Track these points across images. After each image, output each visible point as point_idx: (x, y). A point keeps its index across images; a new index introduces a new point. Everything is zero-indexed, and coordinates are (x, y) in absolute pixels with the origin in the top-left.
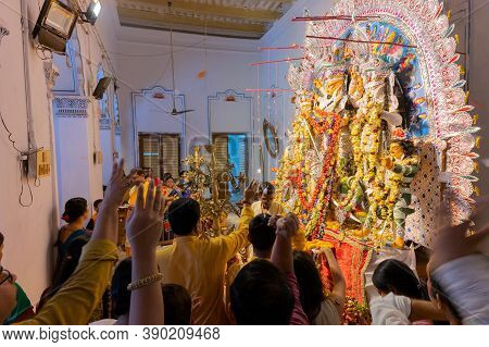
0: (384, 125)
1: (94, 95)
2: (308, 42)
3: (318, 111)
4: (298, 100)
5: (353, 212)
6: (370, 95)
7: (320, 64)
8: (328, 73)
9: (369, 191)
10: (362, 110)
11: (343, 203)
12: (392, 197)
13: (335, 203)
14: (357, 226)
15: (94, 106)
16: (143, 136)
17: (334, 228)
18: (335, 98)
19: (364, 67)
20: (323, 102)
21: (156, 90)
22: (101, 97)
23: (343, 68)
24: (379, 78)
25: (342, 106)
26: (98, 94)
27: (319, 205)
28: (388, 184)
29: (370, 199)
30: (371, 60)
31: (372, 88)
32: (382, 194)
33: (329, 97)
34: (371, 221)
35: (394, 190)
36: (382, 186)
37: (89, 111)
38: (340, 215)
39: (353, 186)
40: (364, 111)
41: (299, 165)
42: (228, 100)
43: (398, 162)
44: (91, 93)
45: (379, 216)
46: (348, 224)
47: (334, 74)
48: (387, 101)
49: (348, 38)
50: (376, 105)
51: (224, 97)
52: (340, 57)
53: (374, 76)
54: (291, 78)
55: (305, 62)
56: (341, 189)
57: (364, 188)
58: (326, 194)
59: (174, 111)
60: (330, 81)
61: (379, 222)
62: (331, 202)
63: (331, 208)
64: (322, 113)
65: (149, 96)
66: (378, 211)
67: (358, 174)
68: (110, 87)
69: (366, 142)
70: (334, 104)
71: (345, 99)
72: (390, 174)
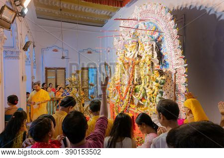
0: (152, 64)
1: (23, 49)
2: (121, 29)
3: (127, 58)
4: (118, 53)
5: (141, 100)
6: (146, 51)
7: (127, 38)
8: (130, 42)
9: (147, 91)
10: (143, 57)
11: (137, 97)
12: (155, 93)
13: (134, 97)
14: (143, 105)
15: (23, 54)
16: (47, 69)
17: (133, 107)
18: (133, 53)
19: (144, 40)
20: (129, 54)
21: (54, 48)
22: (26, 50)
23: (135, 40)
24: (149, 45)
25: (136, 56)
26: (25, 48)
27: (127, 98)
28: (154, 87)
29: (147, 94)
30: (146, 37)
31: (147, 48)
32: (152, 92)
33: (131, 52)
34: (148, 103)
35: (156, 90)
36: (152, 89)
37: (20, 56)
38: (136, 102)
39: (141, 89)
40: (144, 58)
41: (119, 81)
42: (89, 53)
43: (157, 78)
44: (22, 48)
45: (151, 101)
46: (139, 105)
47: (132, 43)
48: (153, 53)
49: (137, 28)
50: (149, 55)
51: (86, 52)
52: (135, 36)
53: (148, 44)
54: (115, 43)
55: (121, 37)
56: (136, 91)
57: (145, 90)
58: (130, 93)
59: (63, 58)
60: (131, 45)
61: (151, 104)
62: (132, 96)
63: (132, 99)
64: (128, 58)
65: (51, 50)
66: (150, 98)
67: (143, 84)
68: (31, 46)
69: (144, 71)
70: (133, 55)
71: (137, 52)
72: (155, 83)
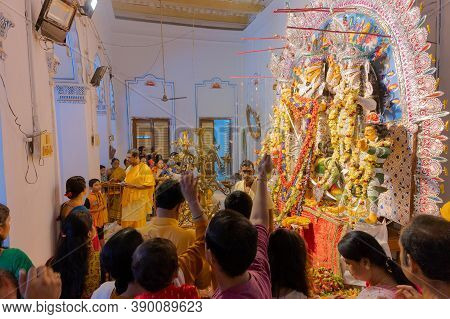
0: (360, 110)
1: (92, 82)
2: (289, 33)
3: (298, 98)
4: (279, 87)
5: (330, 191)
6: (346, 82)
7: (301, 52)
8: (307, 62)
9: (344, 171)
10: (339, 96)
11: (320, 182)
12: (366, 177)
13: (313, 182)
14: (333, 203)
15: (92, 92)
16: (135, 121)
17: (311, 205)
18: (314, 85)
19: (340, 55)
20: (303, 89)
21: (148, 78)
22: (98, 84)
23: (320, 57)
24: (355, 66)
25: (321, 92)
26: (95, 81)
27: (298, 184)
28: (362, 165)
29: (346, 178)
30: (348, 49)
31: (349, 76)
32: (357, 174)
33: (308, 84)
34: (347, 199)
35: (368, 170)
36: (357, 167)
37: (87, 97)
38: (318, 194)
39: (329, 167)
40: (341, 98)
41: (279, 147)
42: (214, 87)
43: (372, 144)
44: (89, 81)
45: (354, 194)
46: (325, 201)
47: (313, 62)
48: (362, 87)
49: (326, 28)
50: (353, 91)
51: (209, 85)
52: (318, 47)
53: (350, 64)
54: (273, 66)
55: (286, 52)
56: (317, 169)
57: (340, 169)
58: (305, 173)
59: (165, 99)
60: (309, 69)
61: (354, 199)
62: (309, 181)
63: (309, 187)
64: (302, 99)
65: (142, 83)
66: (352, 189)
67: (335, 156)
68: (106, 76)
69: (342, 126)
70: (312, 91)
71: (323, 84)
72: (365, 155)
